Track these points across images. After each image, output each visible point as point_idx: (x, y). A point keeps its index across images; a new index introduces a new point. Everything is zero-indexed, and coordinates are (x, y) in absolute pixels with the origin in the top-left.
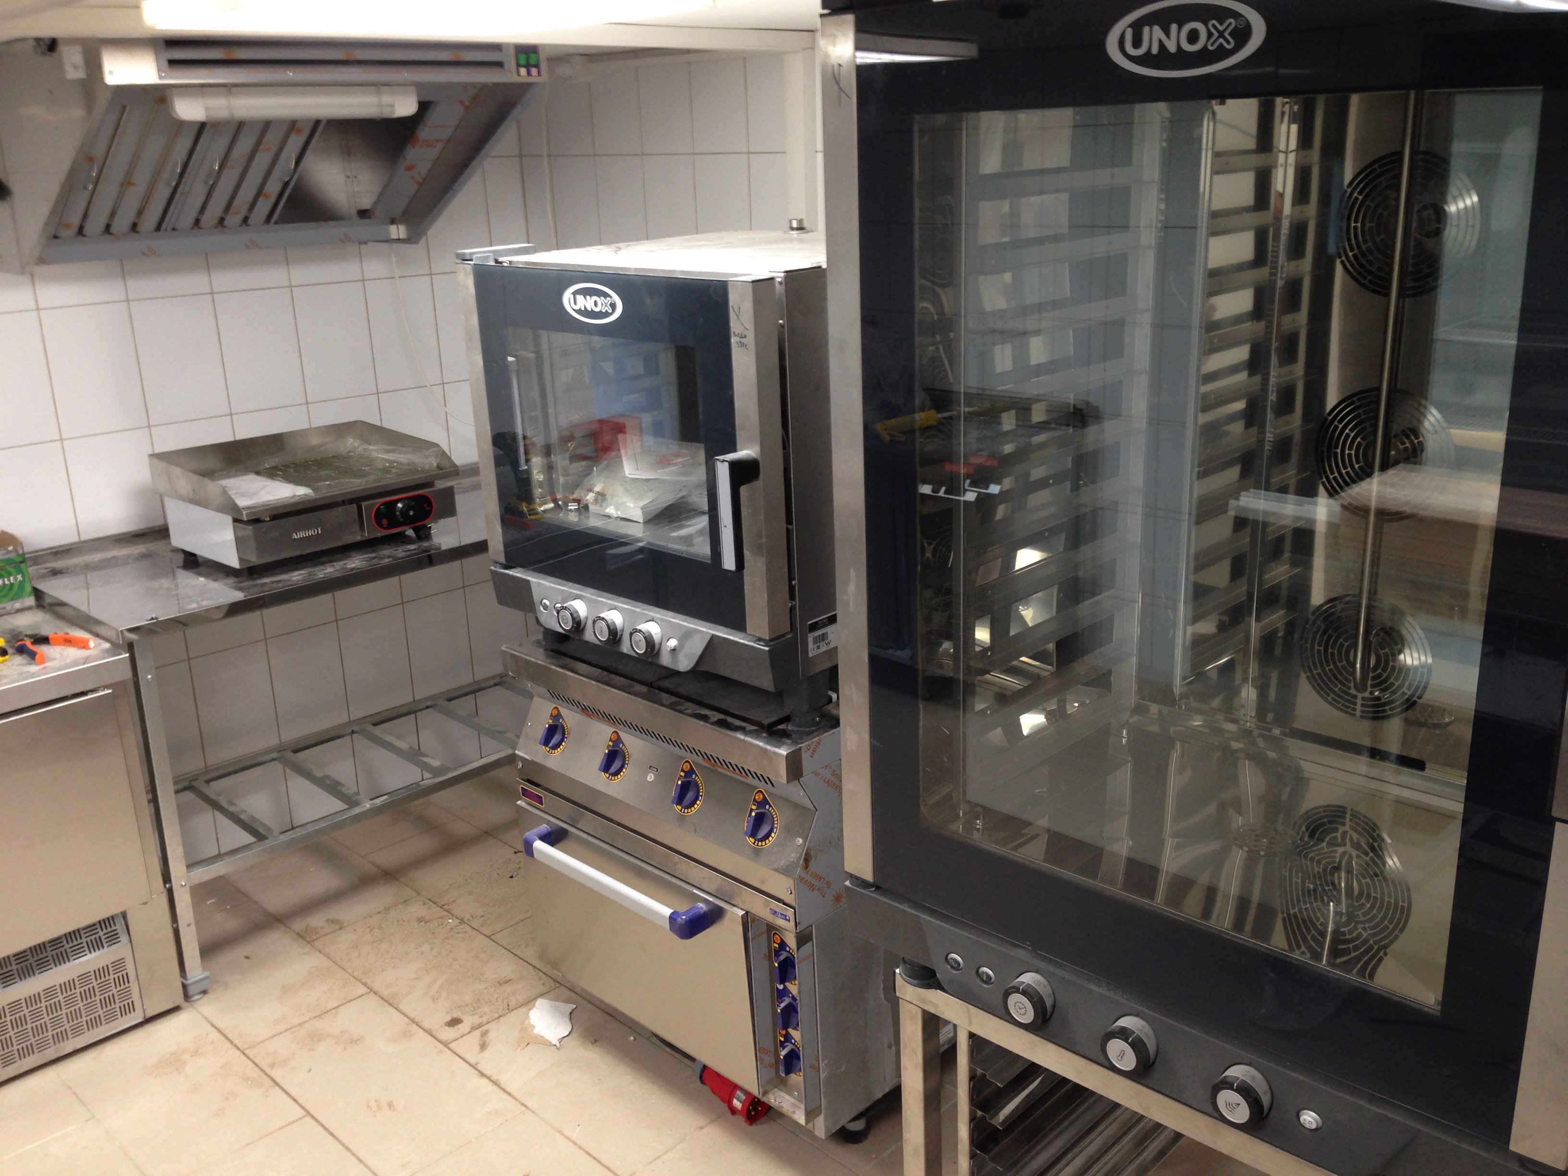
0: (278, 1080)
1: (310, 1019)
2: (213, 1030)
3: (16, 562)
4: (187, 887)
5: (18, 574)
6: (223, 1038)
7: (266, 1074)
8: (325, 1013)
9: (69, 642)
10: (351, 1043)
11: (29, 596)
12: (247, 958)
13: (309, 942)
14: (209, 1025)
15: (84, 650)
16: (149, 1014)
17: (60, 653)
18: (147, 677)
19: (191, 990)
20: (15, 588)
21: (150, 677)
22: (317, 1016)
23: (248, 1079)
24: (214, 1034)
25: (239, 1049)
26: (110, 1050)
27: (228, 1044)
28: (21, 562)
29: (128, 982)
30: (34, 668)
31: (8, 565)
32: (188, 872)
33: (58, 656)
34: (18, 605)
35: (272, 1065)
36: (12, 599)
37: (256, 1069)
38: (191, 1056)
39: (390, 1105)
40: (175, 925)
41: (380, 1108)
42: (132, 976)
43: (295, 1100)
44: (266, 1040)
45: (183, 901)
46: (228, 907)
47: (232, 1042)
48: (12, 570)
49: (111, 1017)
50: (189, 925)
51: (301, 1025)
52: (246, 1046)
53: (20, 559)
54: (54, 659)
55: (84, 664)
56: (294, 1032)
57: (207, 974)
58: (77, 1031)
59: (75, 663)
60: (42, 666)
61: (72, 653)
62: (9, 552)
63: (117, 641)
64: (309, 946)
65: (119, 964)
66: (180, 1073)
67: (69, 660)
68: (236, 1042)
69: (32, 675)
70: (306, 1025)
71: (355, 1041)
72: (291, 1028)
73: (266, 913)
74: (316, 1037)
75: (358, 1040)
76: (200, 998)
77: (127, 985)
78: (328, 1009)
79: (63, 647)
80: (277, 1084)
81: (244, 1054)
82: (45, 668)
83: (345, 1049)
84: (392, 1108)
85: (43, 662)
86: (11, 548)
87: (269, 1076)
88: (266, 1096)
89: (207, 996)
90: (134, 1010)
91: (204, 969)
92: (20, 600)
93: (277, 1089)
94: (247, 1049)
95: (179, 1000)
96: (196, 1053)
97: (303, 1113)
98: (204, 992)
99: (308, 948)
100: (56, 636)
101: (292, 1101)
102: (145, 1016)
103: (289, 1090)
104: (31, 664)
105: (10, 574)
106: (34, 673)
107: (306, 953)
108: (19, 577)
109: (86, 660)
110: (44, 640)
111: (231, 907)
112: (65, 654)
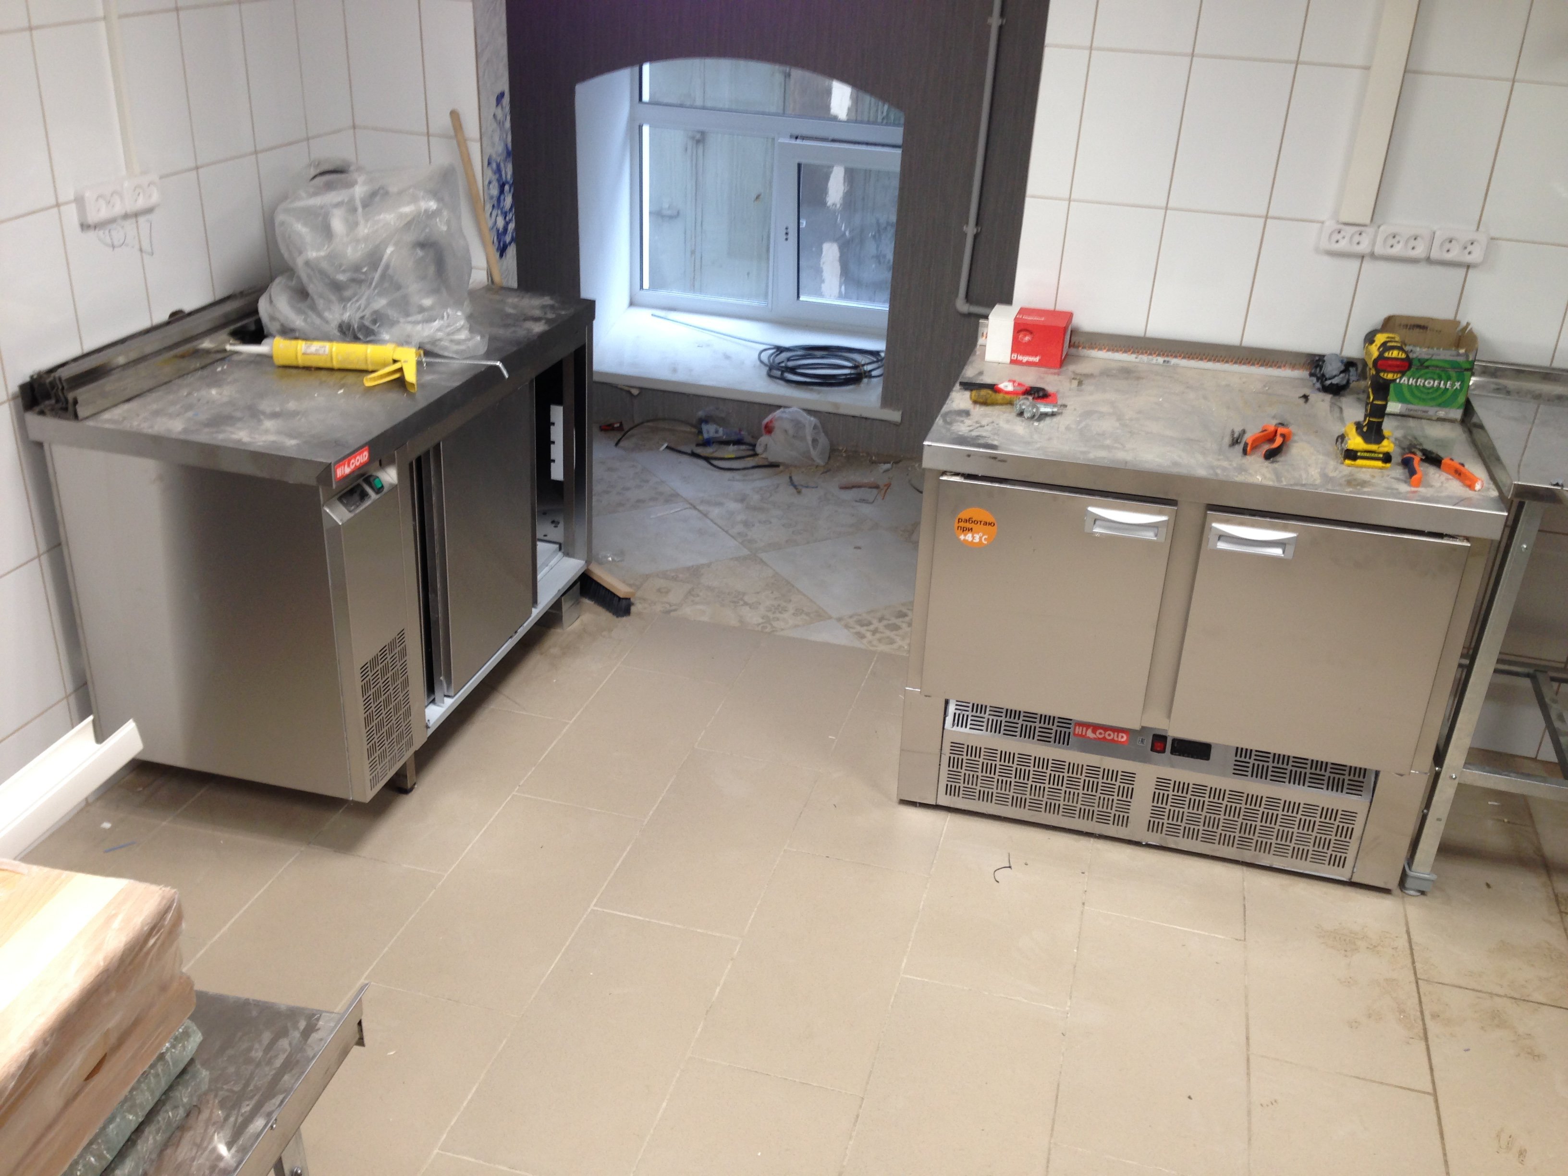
0: (1430, 1035)
1: (1506, 996)
2: (1405, 936)
3: (1461, 368)
4: (1456, 782)
5: (1458, 381)
6: (1409, 952)
7: (1423, 1020)
8: (1524, 1000)
9: (1459, 473)
10: (1529, 1053)
11: (1458, 408)
12: (1488, 885)
13: (1561, 912)
14: (1405, 929)
15: (1468, 489)
16: (1355, 879)
17: (1442, 483)
18: (1522, 545)
19: (1409, 883)
20: (1449, 394)
21: (1525, 546)
22: (1515, 999)
23: (1402, 1011)
24: (1403, 942)
25: (1415, 974)
26: (1302, 887)
27: (1409, 961)
28: (1467, 370)
29: (1350, 838)
30: (1404, 488)
31: (1453, 368)
32: (1464, 767)
33: (1438, 484)
34: (1442, 413)
35: (1435, 1016)
36: (1439, 405)
37: (1417, 1007)
38: (1368, 948)
39: (1522, 1153)
40: (1425, 811)
41: (1509, 1148)
42: (1357, 833)
43: (1431, 1069)
44: (1447, 985)
45: (1445, 792)
46: (1506, 820)
47: (1413, 962)
48: (1453, 374)
49: (1318, 858)
50: (1439, 820)
51: (1492, 995)
52: (1425, 977)
53: (1468, 366)
54: (1431, 486)
55: (1454, 505)
56: (1479, 998)
57: (1433, 877)
58: (1281, 851)
59: (1449, 499)
60: (1413, 489)
61: (1455, 487)
62: (1459, 355)
63: (1506, 494)
64: (1558, 915)
65: (1350, 816)
66: (1346, 956)
67: (1444, 494)
68: (1418, 966)
69: (1398, 494)
70: (1497, 999)
71: (1536, 1056)
72: (1480, 991)
73: (1539, 850)
74: (1497, 1019)
75: (1539, 1056)
76: (1413, 896)
77: (1348, 839)
78: (1531, 999)
79: (1450, 477)
80: (1426, 1039)
81: (1417, 983)
82: (1414, 492)
83: (1518, 1055)
84: (1521, 1158)
85: (1417, 486)
86: (1462, 351)
87: (1424, 1024)
88: (1408, 1043)
89: (1422, 898)
90: (1343, 867)
91: (1434, 870)
92: (1447, 410)
93: (1422, 1045)
94: (1423, 980)
95: (1392, 883)
96: (1373, 948)
97: (1430, 1089)
98: (1423, 893)
99: (1555, 918)
100: (1450, 462)
101: (1427, 1067)
102: (1351, 878)
103: (1433, 1057)
104: (1406, 482)
105: (1449, 378)
106: (1400, 493)
107: (1550, 922)
108: (1458, 385)
109: (1461, 501)
110: (1434, 460)
111: (1509, 822)
112: (1446, 485)
